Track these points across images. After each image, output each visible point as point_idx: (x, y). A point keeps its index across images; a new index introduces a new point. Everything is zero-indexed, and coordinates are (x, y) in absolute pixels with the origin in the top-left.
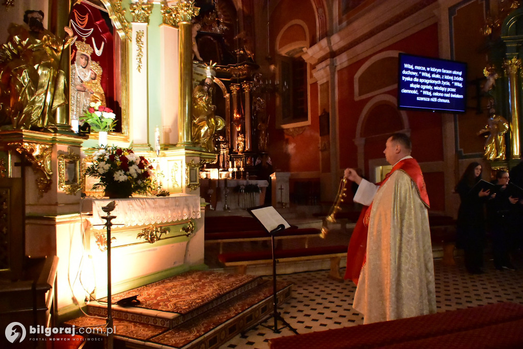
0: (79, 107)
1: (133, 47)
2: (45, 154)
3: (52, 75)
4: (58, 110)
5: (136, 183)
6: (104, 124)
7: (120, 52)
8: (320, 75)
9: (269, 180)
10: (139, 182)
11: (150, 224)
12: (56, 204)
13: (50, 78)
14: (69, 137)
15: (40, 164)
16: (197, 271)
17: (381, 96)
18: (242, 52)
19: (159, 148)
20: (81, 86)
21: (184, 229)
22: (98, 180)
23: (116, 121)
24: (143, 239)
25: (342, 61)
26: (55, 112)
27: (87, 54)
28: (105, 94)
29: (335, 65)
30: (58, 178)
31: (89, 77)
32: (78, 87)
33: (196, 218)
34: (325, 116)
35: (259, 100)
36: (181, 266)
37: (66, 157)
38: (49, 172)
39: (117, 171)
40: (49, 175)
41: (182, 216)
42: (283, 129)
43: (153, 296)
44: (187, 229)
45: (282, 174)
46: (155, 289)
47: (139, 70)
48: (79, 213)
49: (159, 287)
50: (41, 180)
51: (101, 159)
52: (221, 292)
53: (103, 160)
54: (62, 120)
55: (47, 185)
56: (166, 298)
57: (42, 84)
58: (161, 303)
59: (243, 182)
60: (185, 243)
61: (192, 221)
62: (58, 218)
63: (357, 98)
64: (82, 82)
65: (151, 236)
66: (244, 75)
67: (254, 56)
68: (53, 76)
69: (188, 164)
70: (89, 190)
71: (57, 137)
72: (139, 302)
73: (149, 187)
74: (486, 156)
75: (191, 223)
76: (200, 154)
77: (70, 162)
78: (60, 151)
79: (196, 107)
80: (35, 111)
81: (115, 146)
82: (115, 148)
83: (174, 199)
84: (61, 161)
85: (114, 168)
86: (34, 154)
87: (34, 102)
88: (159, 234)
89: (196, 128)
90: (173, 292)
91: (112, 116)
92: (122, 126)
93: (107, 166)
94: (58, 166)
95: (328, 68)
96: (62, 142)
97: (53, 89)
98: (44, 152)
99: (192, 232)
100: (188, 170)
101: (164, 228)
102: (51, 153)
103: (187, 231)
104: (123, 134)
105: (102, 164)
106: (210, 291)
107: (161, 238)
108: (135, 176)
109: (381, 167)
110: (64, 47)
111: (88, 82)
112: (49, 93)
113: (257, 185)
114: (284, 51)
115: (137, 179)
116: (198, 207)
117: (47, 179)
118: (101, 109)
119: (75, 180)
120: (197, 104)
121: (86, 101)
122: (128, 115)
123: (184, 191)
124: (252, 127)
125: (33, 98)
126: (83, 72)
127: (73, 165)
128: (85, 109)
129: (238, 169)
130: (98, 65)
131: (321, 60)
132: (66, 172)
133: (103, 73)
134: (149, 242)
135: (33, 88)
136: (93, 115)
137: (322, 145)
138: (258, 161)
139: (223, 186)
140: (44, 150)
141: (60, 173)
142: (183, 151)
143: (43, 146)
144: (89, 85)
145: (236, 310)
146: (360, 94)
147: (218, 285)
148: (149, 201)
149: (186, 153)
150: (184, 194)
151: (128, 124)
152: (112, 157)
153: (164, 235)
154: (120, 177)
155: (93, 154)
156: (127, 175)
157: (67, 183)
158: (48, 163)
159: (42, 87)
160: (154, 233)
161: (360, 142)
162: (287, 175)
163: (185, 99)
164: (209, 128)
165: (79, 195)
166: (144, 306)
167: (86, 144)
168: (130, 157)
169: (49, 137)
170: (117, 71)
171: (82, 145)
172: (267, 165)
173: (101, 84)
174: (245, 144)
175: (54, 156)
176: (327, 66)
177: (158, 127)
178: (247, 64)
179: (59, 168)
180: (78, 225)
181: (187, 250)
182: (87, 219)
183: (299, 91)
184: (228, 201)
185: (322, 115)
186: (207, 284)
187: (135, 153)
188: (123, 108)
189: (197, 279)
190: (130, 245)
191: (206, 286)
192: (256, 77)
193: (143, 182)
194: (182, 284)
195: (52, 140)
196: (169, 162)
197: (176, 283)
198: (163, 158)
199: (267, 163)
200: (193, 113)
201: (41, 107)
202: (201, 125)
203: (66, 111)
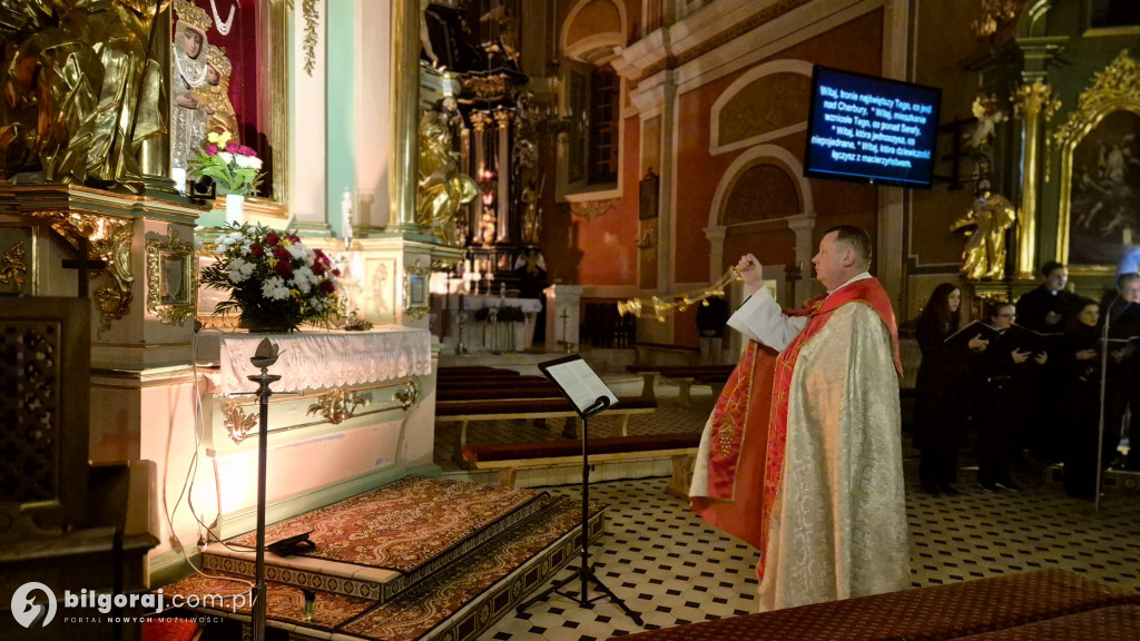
0: (184, 141)
1: (297, 22)
2: (117, 238)
3: (132, 68)
4: (145, 145)
5: (309, 304)
6: (238, 181)
7: (269, 31)
8: (643, 102)
9: (543, 299)
10: (314, 301)
11: (335, 386)
12: (142, 344)
13: (128, 75)
14: (169, 204)
15: (105, 259)
16: (420, 478)
17: (760, 147)
18: (495, 48)
19: (350, 232)
20: (187, 96)
21: (398, 396)
22: (225, 294)
23: (262, 175)
24: (319, 416)
25: (690, 76)
26: (140, 147)
27: (198, 29)
28: (238, 116)
29: (675, 83)
30: (146, 289)
31: (203, 78)
32: (181, 99)
33: (422, 376)
34: (652, 181)
35: (525, 146)
36: (387, 468)
37: (163, 247)
38: (126, 276)
39: (270, 276)
40: (125, 283)
41: (397, 370)
42: (568, 204)
43: (340, 532)
44: (406, 399)
45: (567, 288)
46: (341, 517)
47: (309, 72)
48: (190, 363)
49: (350, 512)
50: (107, 292)
51: (233, 252)
52: (475, 524)
53: (237, 254)
54: (153, 167)
55: (124, 305)
56: (367, 536)
57: (111, 86)
58: (359, 549)
59: (494, 302)
60: (399, 423)
61: (414, 380)
62: (146, 375)
63: (714, 150)
64: (189, 87)
65: (335, 409)
66: (497, 94)
67: (519, 57)
68: (135, 71)
69: (409, 268)
70: (209, 314)
71: (145, 203)
72: (312, 546)
73: (335, 311)
74: (967, 273)
75: (412, 384)
76: (432, 250)
77: (173, 258)
78: (151, 233)
79: (423, 154)
80: (94, 144)
81: (263, 226)
82: (264, 229)
83: (382, 337)
84: (152, 255)
85: (263, 273)
86: (93, 238)
87: (92, 126)
88: (350, 406)
89: (423, 196)
90: (381, 524)
91: (256, 163)
92: (274, 186)
93: (249, 268)
94: (146, 264)
95: (662, 88)
96: (153, 214)
97: (134, 101)
98: (115, 233)
99: (413, 400)
100: (408, 279)
101: (361, 394)
102: (131, 236)
103: (403, 400)
104: (275, 201)
105: (237, 262)
106: (455, 522)
107: (354, 413)
108: (306, 289)
110: (158, 8)
111: (201, 90)
112: (125, 108)
113: (520, 308)
114: (576, 51)
115: (309, 296)
116: (425, 352)
117: (120, 290)
119: (182, 294)
120: (426, 148)
121: (198, 128)
122: (285, 162)
123: (399, 320)
124: (511, 198)
125: (91, 116)
126: (191, 67)
127: (179, 262)
128: (196, 145)
129: (483, 276)
130: (222, 54)
131: (652, 71)
132: (163, 276)
133: (233, 72)
134: (331, 421)
135: (90, 95)
136: (215, 159)
137: (642, 236)
138: (520, 262)
139: (455, 306)
140: (117, 229)
141: (150, 280)
142: (400, 242)
143: (113, 221)
144: (204, 95)
145: (508, 562)
146: (721, 143)
147: (468, 508)
148: (335, 341)
149: (406, 247)
150: (399, 327)
151: (285, 182)
152: (256, 254)
153: (360, 409)
154: (275, 289)
155: (217, 241)
156: (290, 288)
157: (165, 300)
158: (125, 256)
159: (111, 93)
160: (342, 403)
161: (715, 233)
162: (575, 291)
163: (403, 137)
164: (450, 198)
165: (190, 327)
166: (324, 555)
167: (205, 219)
168: (294, 250)
169: (127, 202)
170: (262, 69)
171: (196, 221)
172: (537, 271)
173: (230, 94)
174: (496, 229)
175: (138, 242)
176: (660, 84)
177: (349, 191)
178: (505, 72)
179: (148, 268)
180: (187, 387)
181: (402, 437)
182: (207, 375)
183: (602, 131)
184: (465, 336)
185: (645, 180)
186: (445, 507)
187: (304, 241)
188: (274, 147)
189: (424, 496)
190: (293, 427)
191: (445, 510)
192: (522, 99)
193: (322, 302)
194: (396, 507)
195: (134, 210)
196: (369, 262)
197: (383, 504)
198: (357, 253)
199: (537, 267)
200: (419, 167)
201: (110, 137)
202: (435, 192)
203: (163, 150)
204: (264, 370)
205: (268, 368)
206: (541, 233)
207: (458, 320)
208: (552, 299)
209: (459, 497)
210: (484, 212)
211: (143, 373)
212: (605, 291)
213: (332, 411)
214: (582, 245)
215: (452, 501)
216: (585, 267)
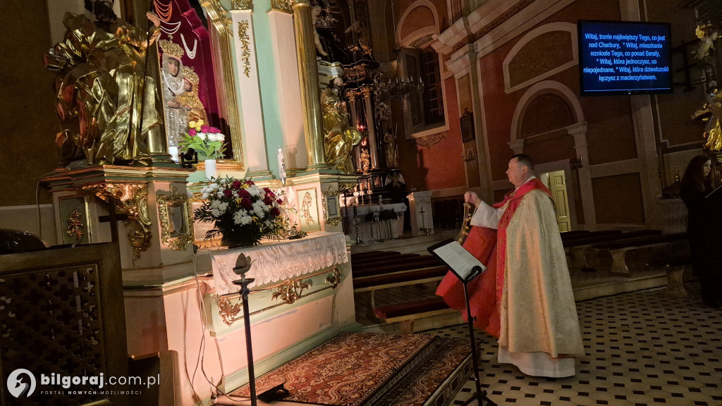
0: (175, 130)
1: (236, 44)
2: (138, 197)
3: (136, 84)
4: (150, 132)
5: (265, 225)
6: (211, 150)
7: (219, 51)
8: (456, 67)
10: (268, 223)
11: (288, 278)
12: (161, 266)
13: (134, 89)
14: (170, 170)
15: (132, 212)
16: (350, 333)
17: (540, 84)
18: (356, 48)
19: (284, 174)
20: (174, 101)
21: (328, 279)
22: (210, 225)
23: (225, 145)
24: (280, 300)
25: (485, 45)
26: (146, 135)
27: (176, 57)
28: (206, 109)
29: (476, 51)
30: (160, 228)
31: (182, 88)
32: (170, 103)
33: (343, 264)
34: (468, 117)
35: (382, 106)
36: (328, 329)
37: (168, 199)
38: (146, 222)
39: (238, 210)
40: (147, 227)
41: (326, 262)
42: (414, 139)
43: (304, 380)
44: (334, 279)
45: (421, 193)
46: (303, 368)
47: (247, 74)
48: (193, 274)
49: (307, 363)
50: (135, 233)
51: (213, 197)
52: (395, 365)
53: (216, 198)
54: (156, 147)
55: (146, 241)
56: (322, 381)
57: (124, 97)
58: (319, 392)
59: (376, 208)
60: (331, 297)
61: (337, 268)
62: (166, 286)
63: (508, 91)
64: (174, 95)
65: (290, 293)
66: (360, 77)
67: (372, 52)
68: (138, 86)
69: (324, 193)
70: (202, 239)
71: (154, 172)
72: (287, 393)
73: (282, 228)
75: (336, 270)
76: (338, 179)
77: (175, 205)
78: (159, 191)
79: (325, 117)
80: (117, 136)
81: (230, 177)
82: (230, 179)
83: (313, 241)
84: (161, 205)
85: (233, 208)
86: (123, 199)
87: (115, 125)
88: (298, 290)
89: (328, 144)
90: (330, 371)
91: (220, 137)
92: (234, 151)
93: (224, 206)
94: (158, 212)
95: (467, 56)
96: (160, 178)
97: (140, 105)
98: (137, 194)
99: (339, 281)
100: (326, 200)
101: (305, 281)
102: (147, 194)
103: (332, 282)
104: (235, 160)
105: (216, 203)
106: (380, 364)
107: (302, 294)
108: (262, 215)
109: (547, 174)
110: (148, 42)
111: (182, 95)
112: (134, 110)
113: (393, 210)
114: (407, 42)
115: (264, 219)
116: (343, 248)
117: (144, 232)
118: (203, 129)
119: (183, 229)
120: (326, 113)
121: (182, 120)
122: (239, 134)
123: (323, 228)
124: (377, 140)
125: (113, 118)
126: (174, 82)
127: (179, 208)
128: (182, 131)
129: (366, 192)
130: (192, 71)
131: (459, 46)
132: (170, 218)
133: (200, 82)
134: (288, 302)
135: (111, 105)
136: (195, 138)
137: (466, 153)
138: (388, 181)
139: (351, 213)
140: (138, 191)
141: (162, 223)
142: (317, 176)
143: (134, 186)
144: (184, 98)
145: (423, 392)
146: (512, 85)
148: (284, 247)
149: (321, 179)
150: (323, 233)
151: (240, 147)
152: (228, 192)
153: (305, 291)
154: (242, 218)
155: (202, 191)
156: (252, 216)
157: (173, 234)
158: (144, 209)
159: (124, 101)
160: (293, 289)
161: (516, 145)
162: (427, 195)
163: (311, 107)
164: (346, 143)
165: (191, 249)
166: (296, 398)
167: (193, 178)
168: (251, 191)
169: (142, 172)
170: (218, 77)
171: (187, 179)
172: (400, 185)
173: (200, 96)
174: (370, 161)
175: (152, 198)
176: (465, 54)
177: (281, 147)
178: (364, 62)
179: (160, 214)
180: (193, 291)
181: (334, 306)
182: (205, 281)
183: (430, 90)
184: (360, 232)
185: (463, 117)
186: (371, 354)
187: (257, 184)
188: (231, 126)
189: (355, 347)
190: (264, 310)
191: (371, 356)
192: (377, 77)
193: (273, 223)
194: (339, 357)
195: (147, 177)
196: (299, 192)
197: (328, 355)
198: (290, 188)
199: (399, 182)
200: (323, 125)
201: (127, 130)
202: (336, 140)
203: (161, 136)
204: (243, 276)
205: (245, 274)
206: (399, 160)
207: (354, 223)
208: (412, 201)
209: (379, 345)
210: (361, 152)
211: (164, 285)
212: (446, 192)
213: (288, 295)
214: (427, 164)
215: (374, 349)
216: (431, 178)
